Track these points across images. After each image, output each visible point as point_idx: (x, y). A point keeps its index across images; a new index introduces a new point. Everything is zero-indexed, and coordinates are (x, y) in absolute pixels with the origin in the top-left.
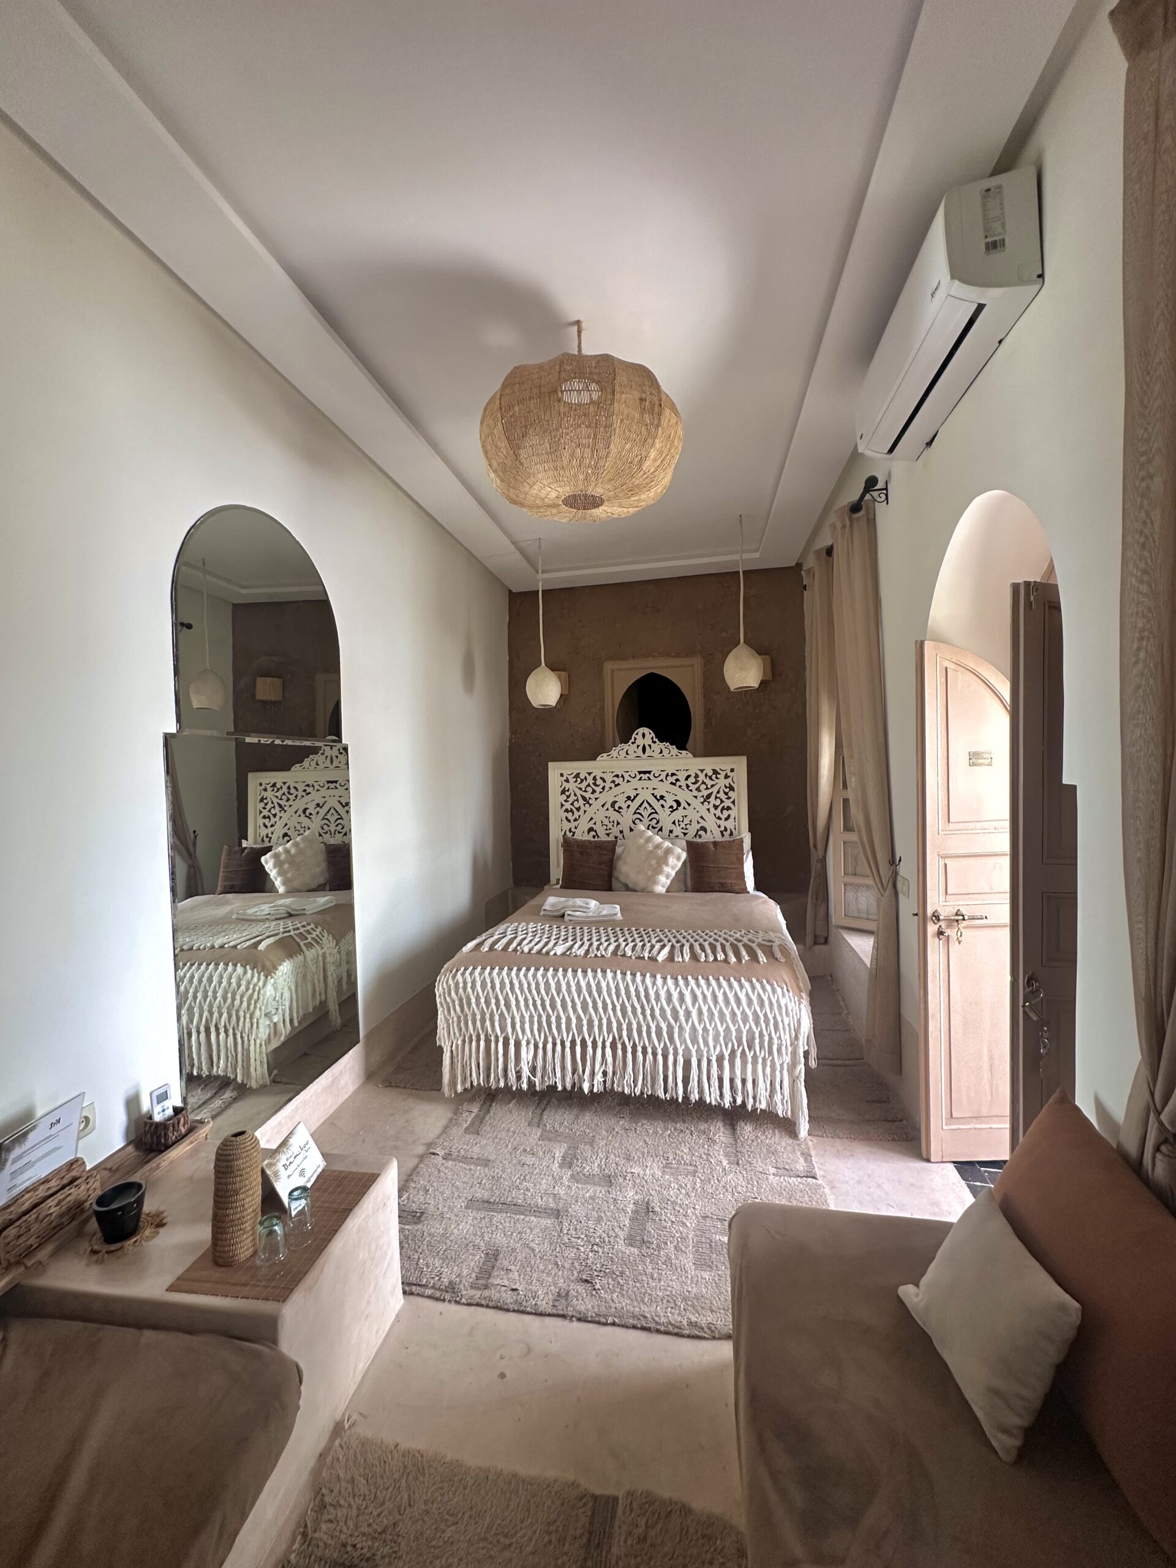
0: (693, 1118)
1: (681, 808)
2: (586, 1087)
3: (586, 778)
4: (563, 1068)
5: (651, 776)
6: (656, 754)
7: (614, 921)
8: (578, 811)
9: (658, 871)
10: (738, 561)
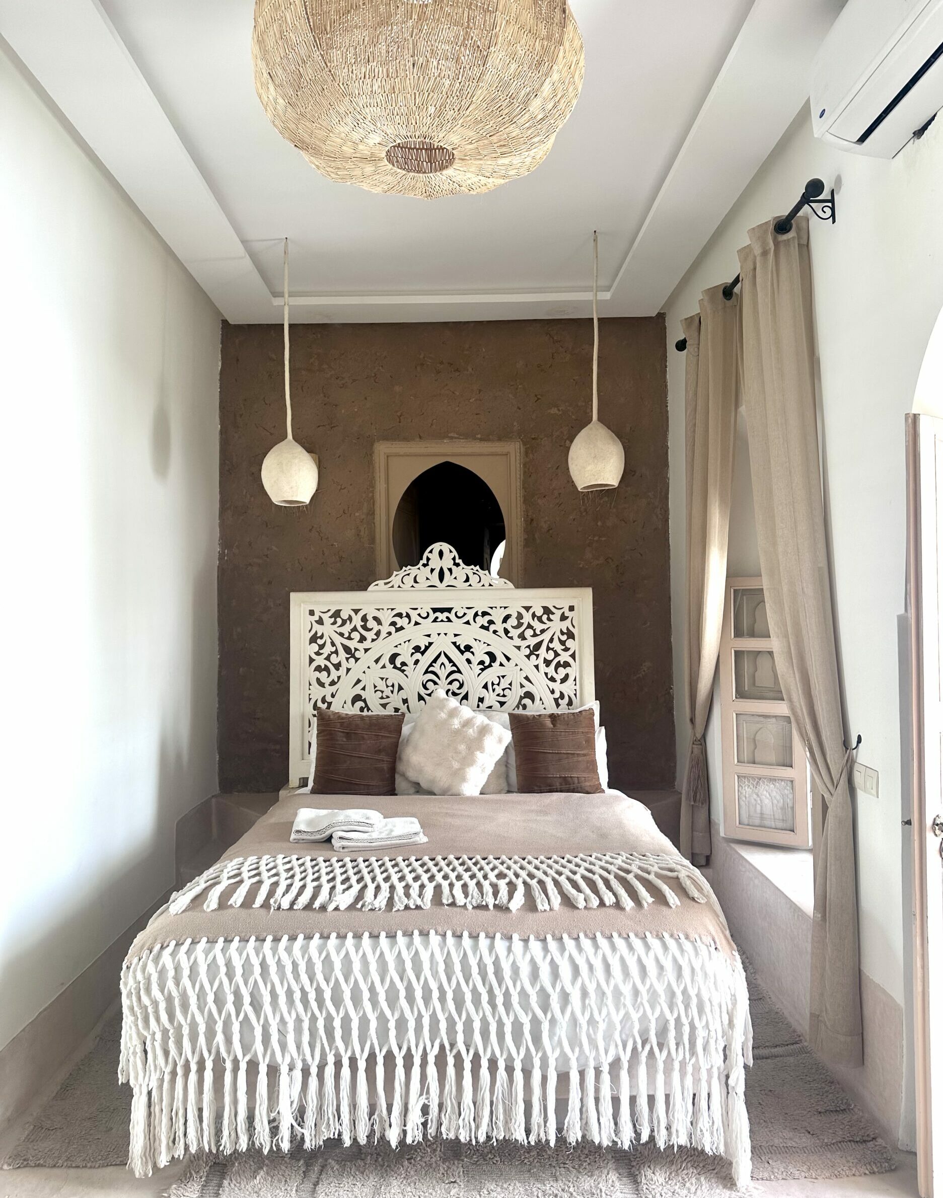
0: (568, 1169)
1: (496, 665)
2: (393, 1137)
3: (350, 618)
4: (354, 1106)
5: (452, 616)
6: (460, 583)
7: (415, 844)
8: (337, 669)
9: (468, 760)
10: (591, 302)
